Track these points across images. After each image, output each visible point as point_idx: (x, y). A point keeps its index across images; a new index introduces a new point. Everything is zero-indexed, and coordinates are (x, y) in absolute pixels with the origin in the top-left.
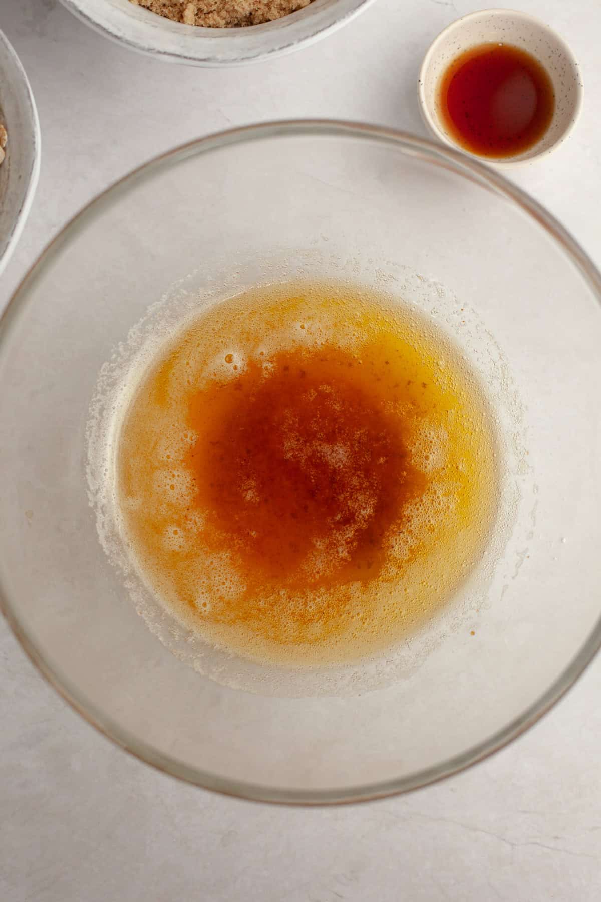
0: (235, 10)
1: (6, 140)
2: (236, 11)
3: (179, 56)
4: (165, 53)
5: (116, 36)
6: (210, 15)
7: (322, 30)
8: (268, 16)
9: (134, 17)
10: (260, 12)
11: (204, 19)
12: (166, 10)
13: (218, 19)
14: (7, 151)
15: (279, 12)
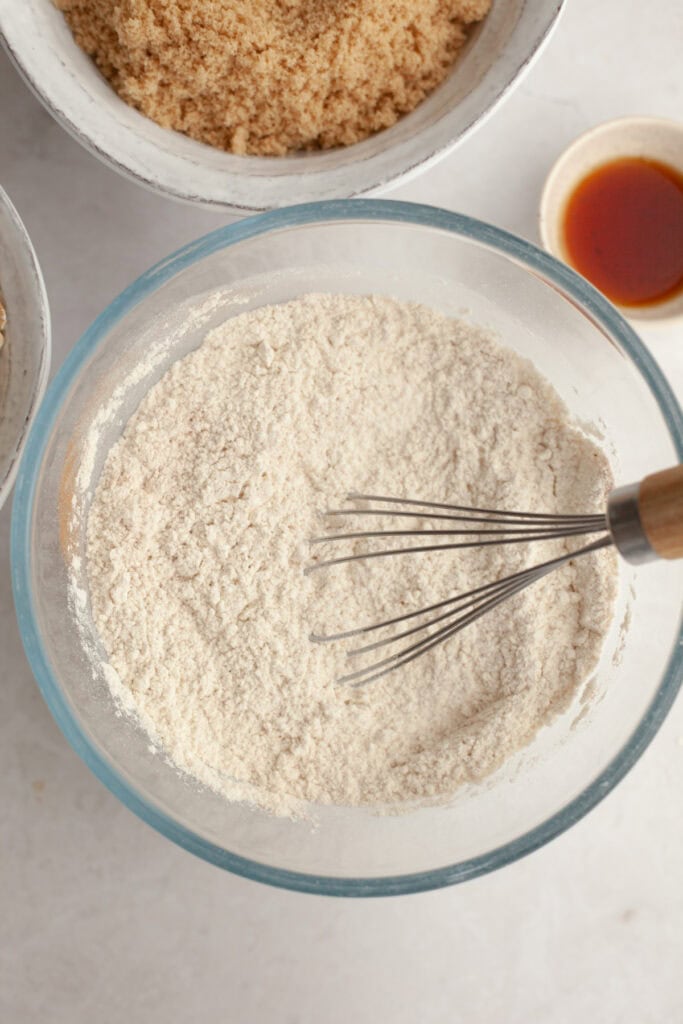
0: (298, 134)
1: (6, 321)
2: (301, 135)
3: (230, 205)
4: (211, 202)
5: (145, 180)
6: (266, 141)
7: (417, 164)
8: (343, 139)
9: (166, 151)
10: (332, 135)
11: (259, 146)
12: (208, 137)
13: (278, 146)
14: (7, 334)
15: (356, 134)
